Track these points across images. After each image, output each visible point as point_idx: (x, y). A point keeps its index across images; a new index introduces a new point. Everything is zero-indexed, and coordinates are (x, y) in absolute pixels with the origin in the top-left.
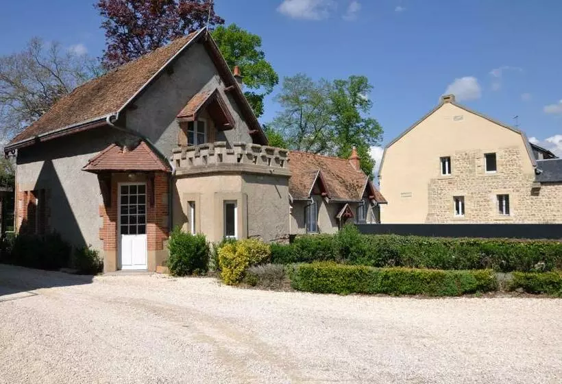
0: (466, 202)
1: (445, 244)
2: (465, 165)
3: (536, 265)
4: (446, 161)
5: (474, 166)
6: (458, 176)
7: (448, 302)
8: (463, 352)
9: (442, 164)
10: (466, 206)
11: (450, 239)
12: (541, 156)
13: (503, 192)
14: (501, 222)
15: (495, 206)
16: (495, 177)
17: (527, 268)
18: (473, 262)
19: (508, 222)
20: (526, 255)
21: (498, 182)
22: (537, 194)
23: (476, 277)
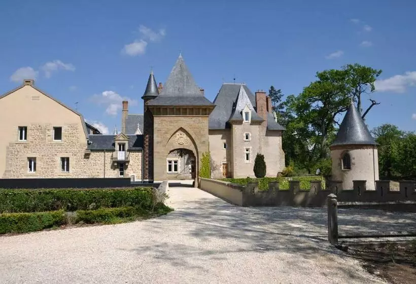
0: (37, 162)
1: (27, 194)
2: (38, 134)
3: (90, 206)
4: (23, 129)
5: (45, 135)
6: (32, 142)
7: (33, 236)
8: (52, 265)
9: (19, 131)
10: (37, 165)
11: (31, 190)
12: (91, 132)
13: (65, 155)
14: (63, 177)
15: (59, 165)
16: (60, 145)
17: (85, 207)
18: (48, 206)
19: (68, 177)
20: (84, 199)
21: (62, 149)
22: (88, 158)
23: (53, 216)
